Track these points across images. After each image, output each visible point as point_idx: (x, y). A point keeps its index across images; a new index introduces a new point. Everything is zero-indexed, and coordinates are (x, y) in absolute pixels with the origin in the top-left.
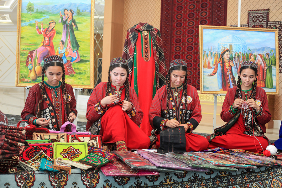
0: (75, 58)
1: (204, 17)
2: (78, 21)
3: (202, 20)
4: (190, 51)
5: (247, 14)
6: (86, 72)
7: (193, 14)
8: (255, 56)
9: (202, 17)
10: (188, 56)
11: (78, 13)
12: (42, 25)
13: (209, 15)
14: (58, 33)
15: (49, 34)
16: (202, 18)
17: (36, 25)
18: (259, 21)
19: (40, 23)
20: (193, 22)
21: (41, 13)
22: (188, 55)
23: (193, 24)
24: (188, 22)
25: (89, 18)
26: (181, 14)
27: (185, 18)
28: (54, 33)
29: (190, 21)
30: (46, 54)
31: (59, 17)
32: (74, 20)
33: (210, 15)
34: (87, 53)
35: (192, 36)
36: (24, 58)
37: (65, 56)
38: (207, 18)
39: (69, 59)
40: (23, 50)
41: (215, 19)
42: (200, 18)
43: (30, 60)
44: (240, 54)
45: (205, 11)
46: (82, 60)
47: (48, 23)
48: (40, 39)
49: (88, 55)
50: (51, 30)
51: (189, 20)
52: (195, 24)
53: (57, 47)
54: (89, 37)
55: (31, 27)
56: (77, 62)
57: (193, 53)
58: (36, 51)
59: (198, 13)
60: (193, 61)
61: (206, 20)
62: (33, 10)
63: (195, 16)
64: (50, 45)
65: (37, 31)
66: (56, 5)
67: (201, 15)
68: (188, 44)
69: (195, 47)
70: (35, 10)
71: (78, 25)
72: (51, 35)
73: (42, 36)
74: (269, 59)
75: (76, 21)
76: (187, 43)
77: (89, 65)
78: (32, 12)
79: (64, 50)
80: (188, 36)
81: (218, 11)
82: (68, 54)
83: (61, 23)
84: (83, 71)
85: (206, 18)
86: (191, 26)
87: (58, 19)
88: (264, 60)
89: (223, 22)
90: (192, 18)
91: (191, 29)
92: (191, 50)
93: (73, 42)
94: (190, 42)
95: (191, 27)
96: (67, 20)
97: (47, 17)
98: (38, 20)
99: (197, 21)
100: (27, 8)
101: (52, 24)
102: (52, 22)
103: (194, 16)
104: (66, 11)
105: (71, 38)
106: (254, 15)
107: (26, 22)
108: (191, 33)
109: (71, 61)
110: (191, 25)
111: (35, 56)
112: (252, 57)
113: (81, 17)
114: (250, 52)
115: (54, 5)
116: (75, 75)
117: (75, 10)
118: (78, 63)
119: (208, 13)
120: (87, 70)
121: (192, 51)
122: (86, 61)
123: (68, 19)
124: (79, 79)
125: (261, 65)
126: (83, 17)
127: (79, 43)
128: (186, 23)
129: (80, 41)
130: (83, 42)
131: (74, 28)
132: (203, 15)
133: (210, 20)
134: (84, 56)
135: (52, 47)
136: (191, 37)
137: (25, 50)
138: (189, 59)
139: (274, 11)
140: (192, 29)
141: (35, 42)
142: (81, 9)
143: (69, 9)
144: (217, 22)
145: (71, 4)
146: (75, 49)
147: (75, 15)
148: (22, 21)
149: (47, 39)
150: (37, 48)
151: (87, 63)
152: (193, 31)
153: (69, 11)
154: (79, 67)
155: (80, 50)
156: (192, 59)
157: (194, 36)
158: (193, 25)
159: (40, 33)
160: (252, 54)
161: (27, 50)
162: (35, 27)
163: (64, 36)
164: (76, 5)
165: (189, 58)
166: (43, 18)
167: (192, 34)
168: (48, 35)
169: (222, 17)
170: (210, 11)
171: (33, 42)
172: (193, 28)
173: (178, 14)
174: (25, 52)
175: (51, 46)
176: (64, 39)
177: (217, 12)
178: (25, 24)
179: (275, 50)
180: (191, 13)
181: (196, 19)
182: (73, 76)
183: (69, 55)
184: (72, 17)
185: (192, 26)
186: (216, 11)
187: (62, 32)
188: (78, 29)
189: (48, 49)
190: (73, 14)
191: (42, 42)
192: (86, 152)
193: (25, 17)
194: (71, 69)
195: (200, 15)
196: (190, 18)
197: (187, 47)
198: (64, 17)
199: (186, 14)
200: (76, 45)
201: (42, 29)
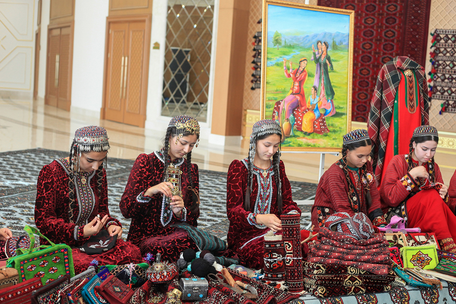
0: (329, 110)
1: (391, 13)
2: (334, 59)
3: (388, 17)
4: (366, 62)
6: (342, 130)
7: (373, 6)
9: (389, 12)
10: (362, 70)
11: (334, 46)
12: (291, 64)
13: (400, 10)
14: (309, 76)
15: (299, 77)
16: (388, 14)
17: (284, 65)
19: (289, 61)
20: (374, 20)
21: (290, 47)
22: (363, 68)
23: (373, 22)
24: (365, 18)
25: (346, 53)
26: (353, 4)
27: (360, 12)
28: (305, 76)
29: (367, 17)
30: (296, 105)
31: (311, 52)
32: (329, 57)
33: (403, 11)
34: (344, 103)
35: (371, 40)
36: (270, 111)
37: (317, 107)
38: (397, 15)
39: (323, 112)
40: (269, 100)
41: (411, 17)
42: (385, 14)
43: (276, 114)
45: (395, 4)
46: (338, 113)
47: (298, 62)
48: (289, 85)
49: (345, 106)
50: (302, 72)
51: (367, 15)
52: (376, 22)
53: (309, 95)
54: (345, 81)
55: (278, 68)
56: (332, 116)
57: (371, 66)
58: (283, 101)
59: (381, 5)
60: (372, 78)
61: (396, 18)
62: (280, 43)
63: (377, 9)
64: (300, 93)
65: (285, 73)
66: (308, 36)
67: (387, 9)
68: (363, 52)
69: (375, 57)
70: (283, 44)
71: (333, 63)
72: (302, 79)
73: (291, 80)
75: (331, 58)
76: (361, 50)
77: (345, 120)
78: (279, 46)
79: (317, 99)
80: (364, 40)
81: (416, 6)
82: (321, 105)
83: (313, 61)
84: (338, 129)
85: (395, 14)
86: (369, 24)
87: (309, 55)
89: (424, 23)
90: (372, 12)
91: (369, 29)
92: (368, 61)
93: (328, 88)
94: (367, 49)
95: (369, 26)
96: (320, 57)
97: (298, 53)
98: (287, 57)
99: (380, 17)
100: (273, 40)
101: (303, 63)
102: (304, 60)
103: (375, 9)
104: (320, 44)
105: (325, 83)
107: (272, 61)
108: (368, 35)
109: (325, 114)
110: (370, 22)
111: (282, 109)
113: (336, 52)
115: (306, 35)
116: (329, 133)
117: (330, 42)
118: (332, 118)
119: (399, 7)
120: (343, 127)
121: (370, 62)
122: (342, 114)
123: (321, 55)
124: (334, 139)
126: (339, 52)
127: (334, 89)
128: (361, 19)
129: (336, 87)
130: (340, 87)
131: (329, 68)
132: (391, 10)
133: (402, 18)
134: (340, 108)
135: (303, 96)
136: (370, 42)
137: (271, 100)
138: (364, 75)
140: (371, 29)
141: (283, 89)
142: (337, 40)
143: (323, 41)
144: (414, 23)
145: (325, 34)
146: (330, 98)
147: (330, 49)
148: (268, 59)
149: (297, 84)
150: (285, 97)
151: (343, 117)
152: (373, 32)
153: (323, 44)
154: (333, 123)
155: (335, 99)
156: (369, 75)
157: (374, 41)
158: (374, 24)
159: (289, 76)
161: (273, 100)
162: (283, 68)
163: (317, 79)
164: (331, 35)
165: (364, 73)
166: (292, 54)
167: (370, 38)
168: (298, 79)
169: (421, 16)
170: (403, 5)
171: (280, 89)
172: (372, 27)
173: (348, 4)
174: (271, 103)
175: (301, 95)
176: (316, 84)
177: (414, 7)
178: (271, 63)
180: (371, 5)
181: (379, 14)
182: (326, 136)
183: (323, 107)
184: (327, 52)
185: (372, 25)
186: (412, 5)
187: (315, 74)
188: (333, 69)
189: (298, 97)
190: (327, 48)
191: (291, 89)
192: (436, 258)
193: (271, 53)
194: (325, 126)
195: (385, 9)
196: (368, 13)
197: (362, 56)
198: (317, 53)
199: (362, 5)
200: (331, 92)
201: (291, 71)
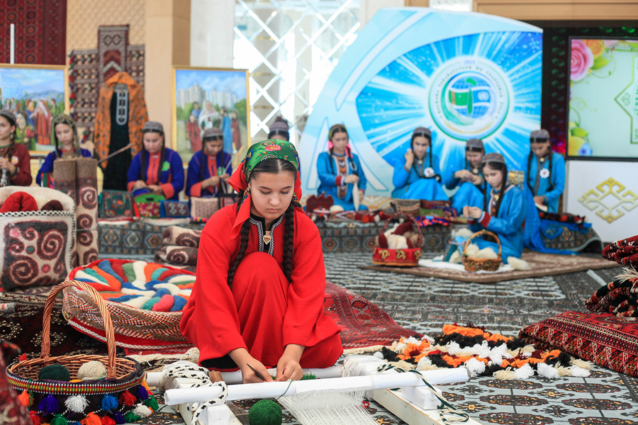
5: (96, 32)
8: (35, 104)
18: (115, 44)
33: (41, 32)
44: (12, 101)
61: (34, 41)
74: (56, 107)
81: (54, 26)
88: (48, 107)
106: (106, 34)
112: (31, 105)
114: (28, 98)
119: (37, 28)
125: (44, 115)
132: (30, 32)
133: (41, 40)
139: (137, 28)
144: (52, 44)
160: (30, 101)
169: (58, 36)
177: (51, 27)
179: (63, 94)
186: (49, 25)
195: (25, 32)
